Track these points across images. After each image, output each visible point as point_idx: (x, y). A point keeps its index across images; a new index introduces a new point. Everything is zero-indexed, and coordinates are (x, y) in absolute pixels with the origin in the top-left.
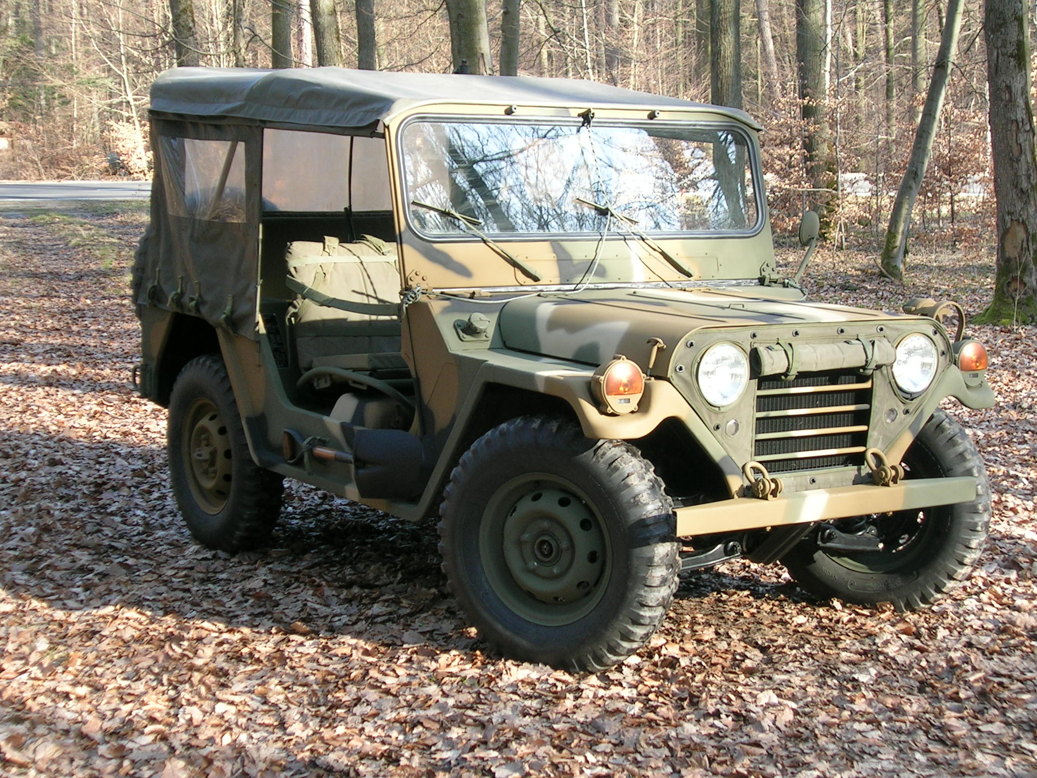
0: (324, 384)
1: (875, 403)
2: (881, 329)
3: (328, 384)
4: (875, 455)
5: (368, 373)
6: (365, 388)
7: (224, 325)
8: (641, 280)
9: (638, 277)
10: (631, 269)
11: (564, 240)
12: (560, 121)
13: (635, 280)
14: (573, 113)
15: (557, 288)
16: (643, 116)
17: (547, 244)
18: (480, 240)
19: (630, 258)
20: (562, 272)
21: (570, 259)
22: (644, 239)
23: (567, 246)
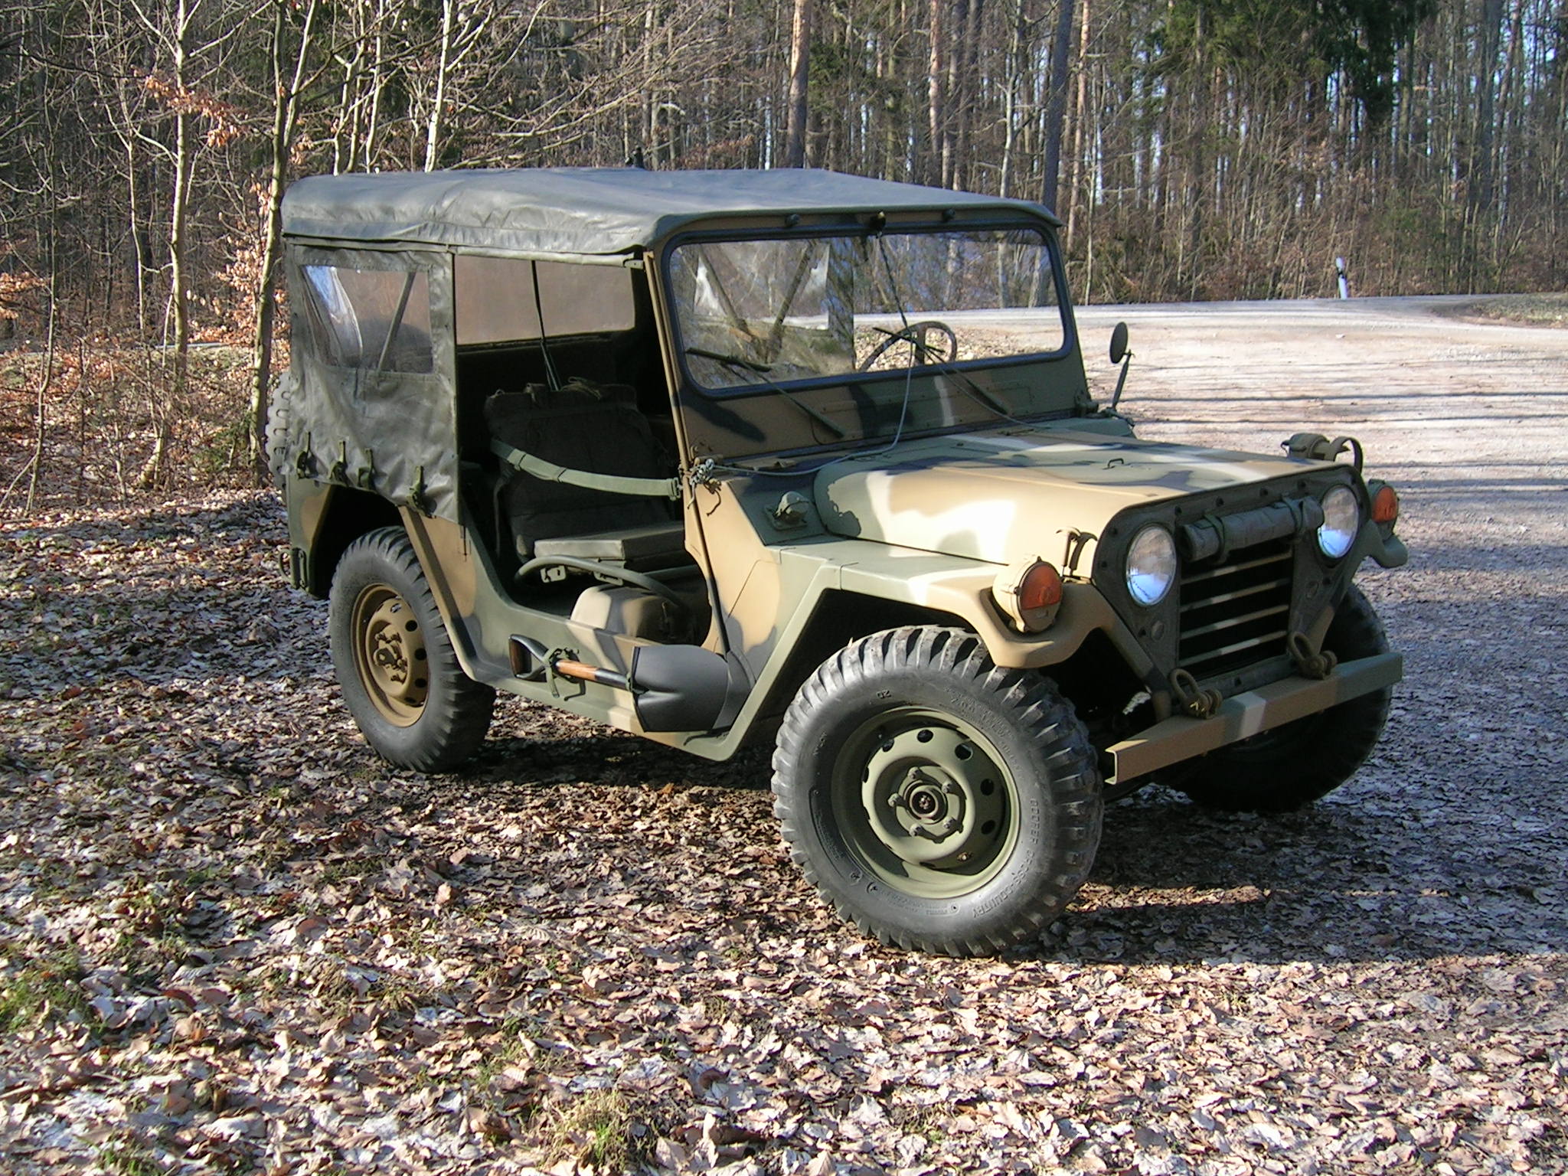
0: (555, 576)
1: (1297, 576)
2: (1303, 485)
3: (563, 576)
4: (1298, 640)
5: (623, 563)
6: (620, 583)
7: (413, 504)
8: (952, 424)
9: (949, 420)
10: (939, 412)
11: (865, 382)
12: (845, 231)
13: (946, 424)
14: (861, 220)
15: (861, 444)
16: (936, 218)
17: (845, 389)
18: (772, 392)
19: (937, 397)
20: (864, 423)
21: (872, 405)
22: (953, 372)
23: (867, 388)
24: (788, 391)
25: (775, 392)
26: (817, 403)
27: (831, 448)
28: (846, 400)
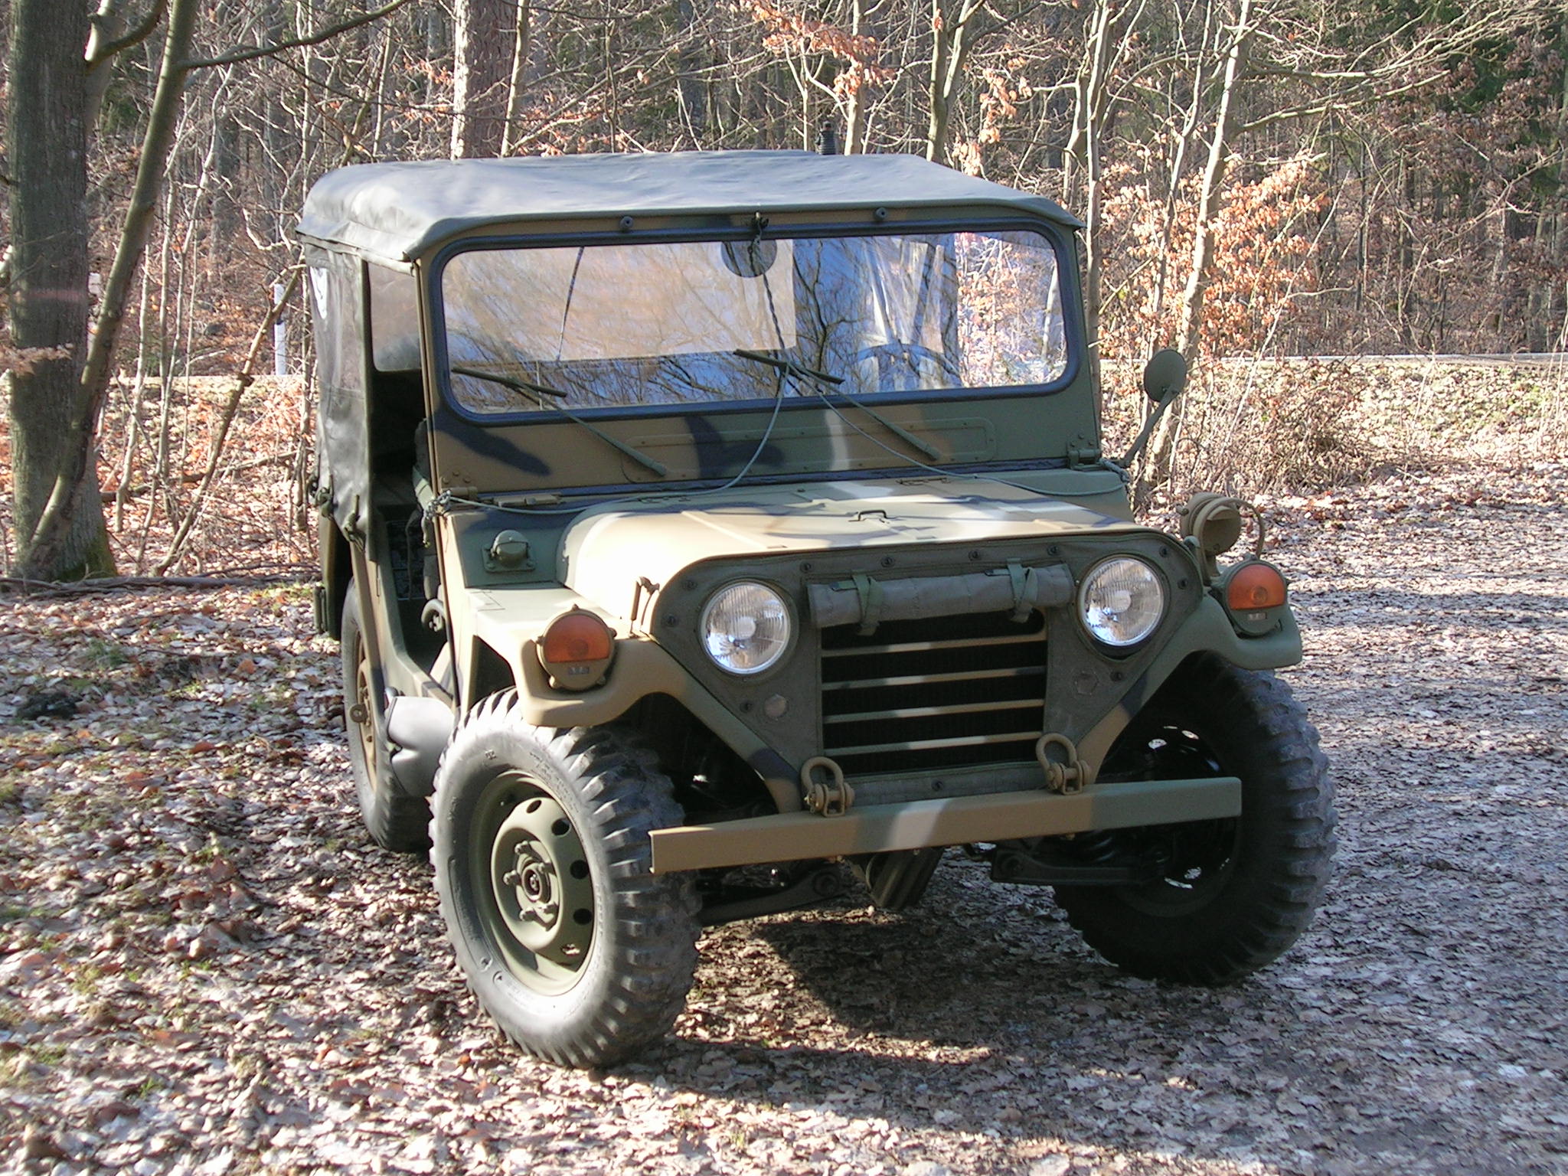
1: (1054, 663)
4: (1053, 745)
7: (353, 538)
8: (846, 467)
9: (841, 461)
10: (828, 452)
11: (710, 413)
12: (713, 235)
13: (835, 468)
14: (737, 221)
15: (694, 485)
16: (865, 218)
17: (679, 421)
18: (563, 419)
19: (825, 435)
20: (703, 461)
21: (719, 441)
22: (850, 405)
23: (715, 421)
24: (587, 420)
25: (570, 421)
26: (629, 436)
27: (647, 487)
28: (678, 433)
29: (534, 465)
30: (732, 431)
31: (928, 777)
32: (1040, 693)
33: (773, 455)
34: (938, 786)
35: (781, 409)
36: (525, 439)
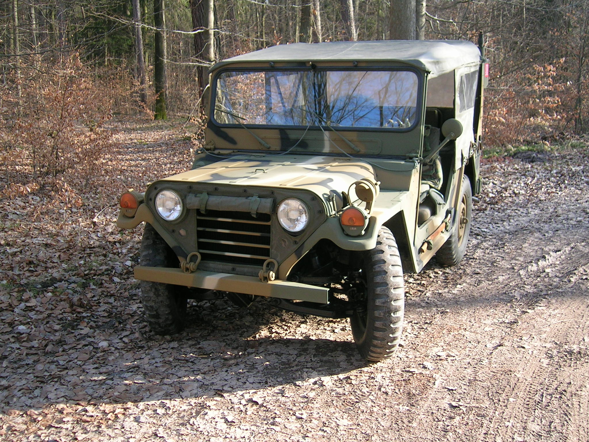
1: (272, 234)
2: (272, 193)
9: (327, 150)
10: (323, 146)
11: (286, 129)
13: (324, 151)
15: (278, 152)
17: (277, 131)
18: (240, 127)
19: (323, 140)
20: (283, 145)
21: (288, 139)
22: (331, 130)
23: (288, 132)
25: (243, 128)
28: (276, 134)
29: (232, 141)
30: (293, 135)
31: (230, 266)
32: (268, 243)
33: (304, 144)
34: (233, 269)
35: (308, 130)
36: (231, 133)
